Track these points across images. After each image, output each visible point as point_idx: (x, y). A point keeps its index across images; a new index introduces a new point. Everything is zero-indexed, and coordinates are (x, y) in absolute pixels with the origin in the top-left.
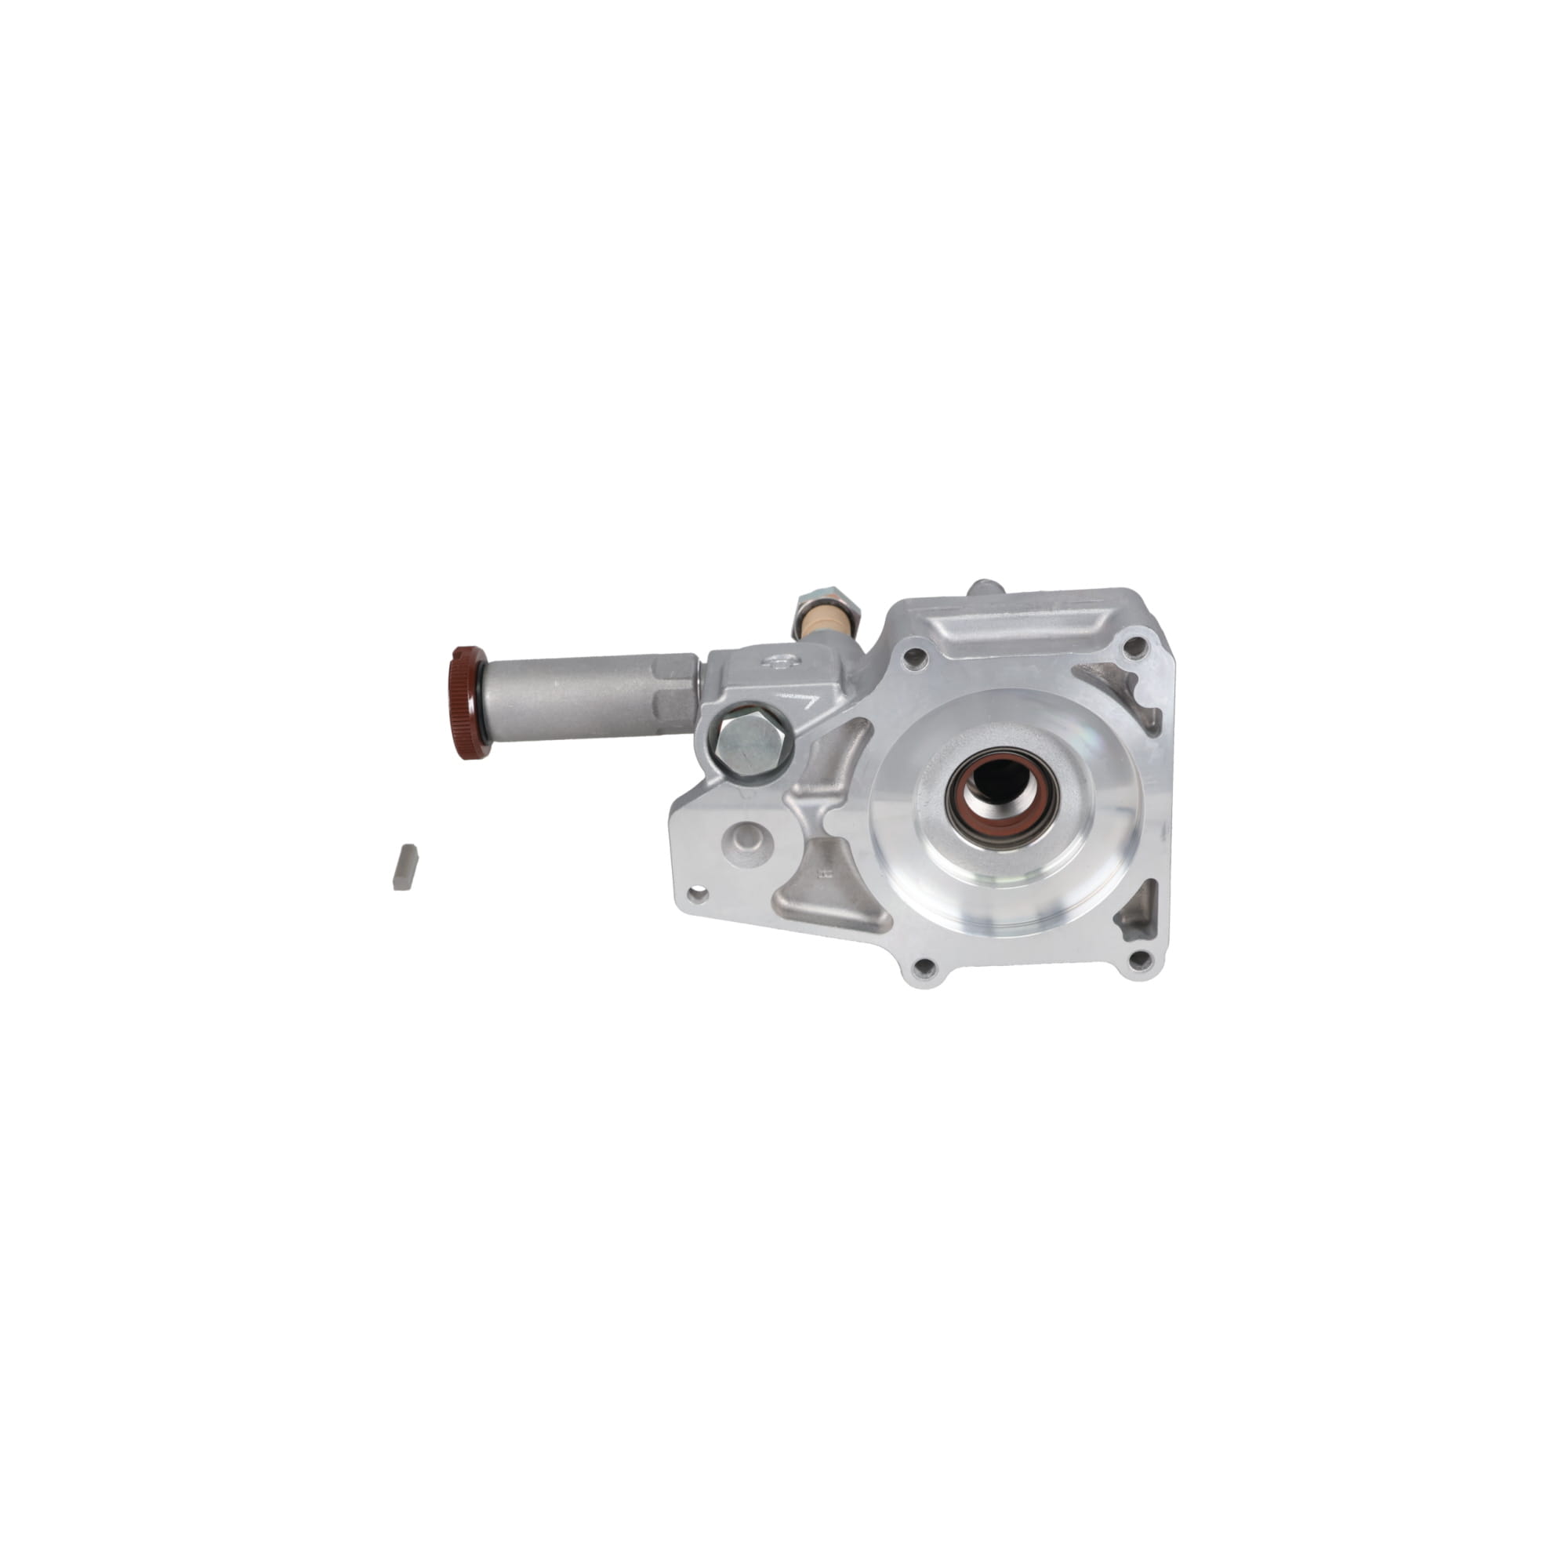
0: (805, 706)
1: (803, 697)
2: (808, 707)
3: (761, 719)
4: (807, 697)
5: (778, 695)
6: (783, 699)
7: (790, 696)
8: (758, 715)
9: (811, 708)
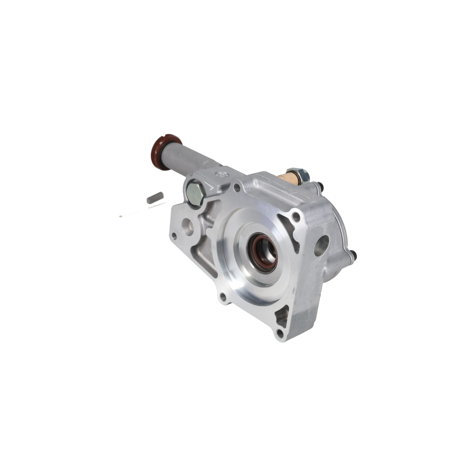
0: (210, 189)
1: (210, 186)
2: (210, 190)
3: (198, 187)
4: (211, 187)
5: (204, 182)
6: (206, 184)
7: (207, 184)
8: (198, 186)
9: (211, 190)
